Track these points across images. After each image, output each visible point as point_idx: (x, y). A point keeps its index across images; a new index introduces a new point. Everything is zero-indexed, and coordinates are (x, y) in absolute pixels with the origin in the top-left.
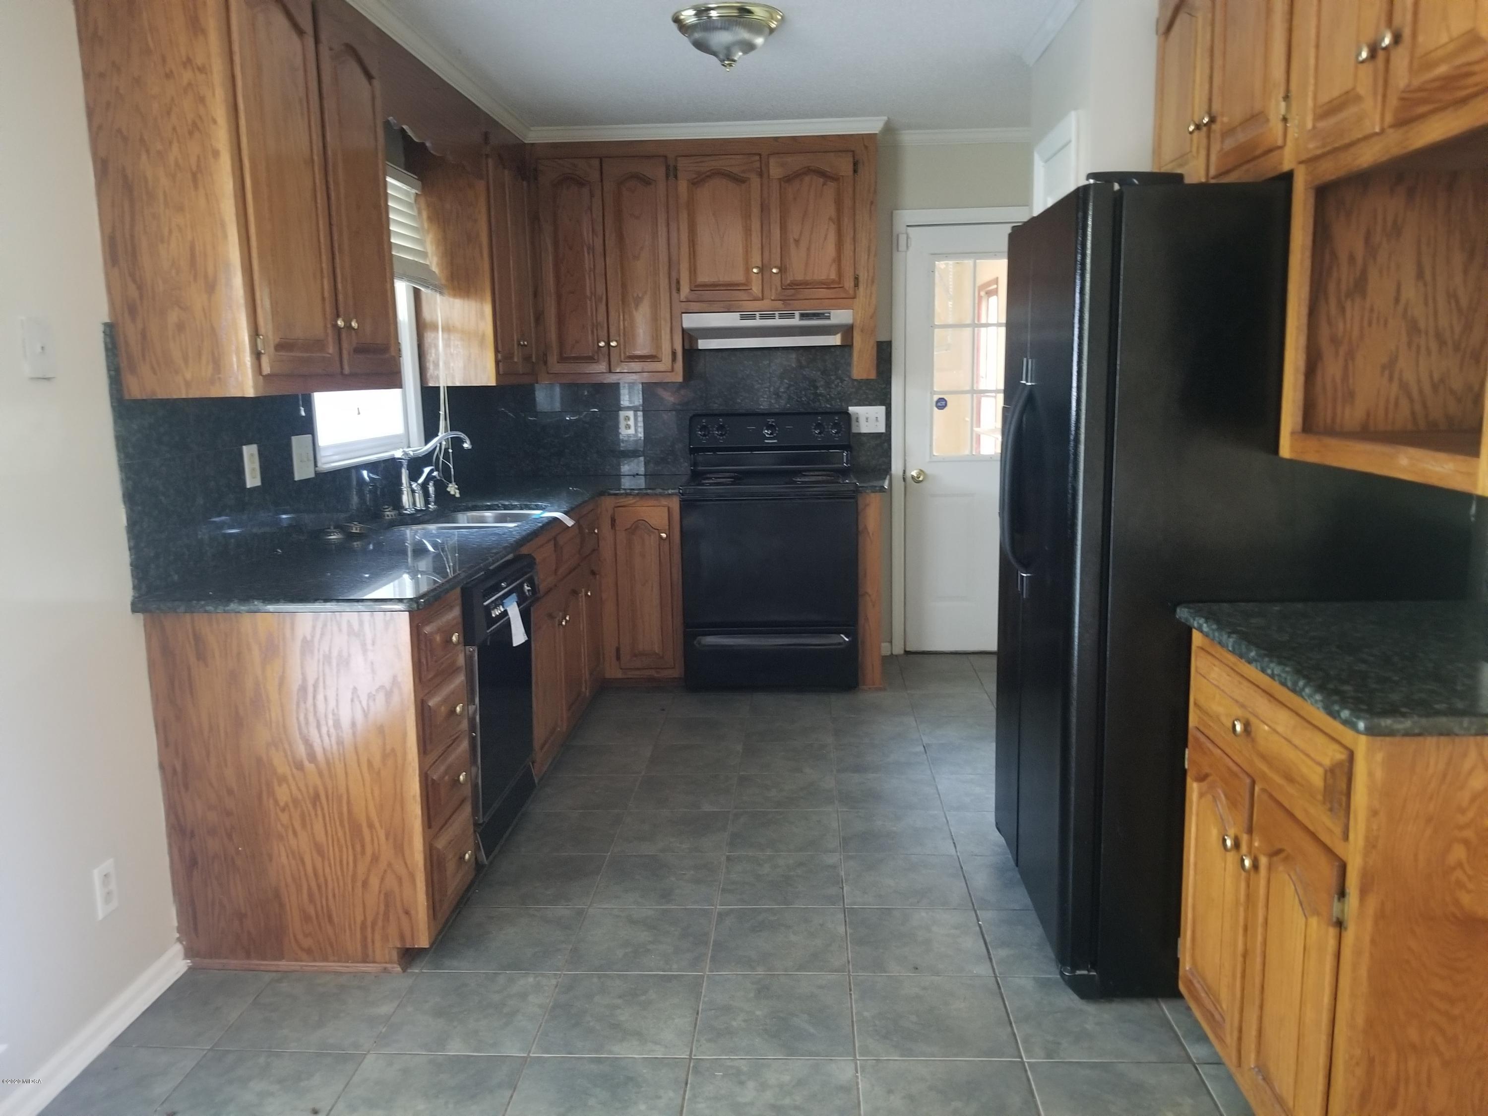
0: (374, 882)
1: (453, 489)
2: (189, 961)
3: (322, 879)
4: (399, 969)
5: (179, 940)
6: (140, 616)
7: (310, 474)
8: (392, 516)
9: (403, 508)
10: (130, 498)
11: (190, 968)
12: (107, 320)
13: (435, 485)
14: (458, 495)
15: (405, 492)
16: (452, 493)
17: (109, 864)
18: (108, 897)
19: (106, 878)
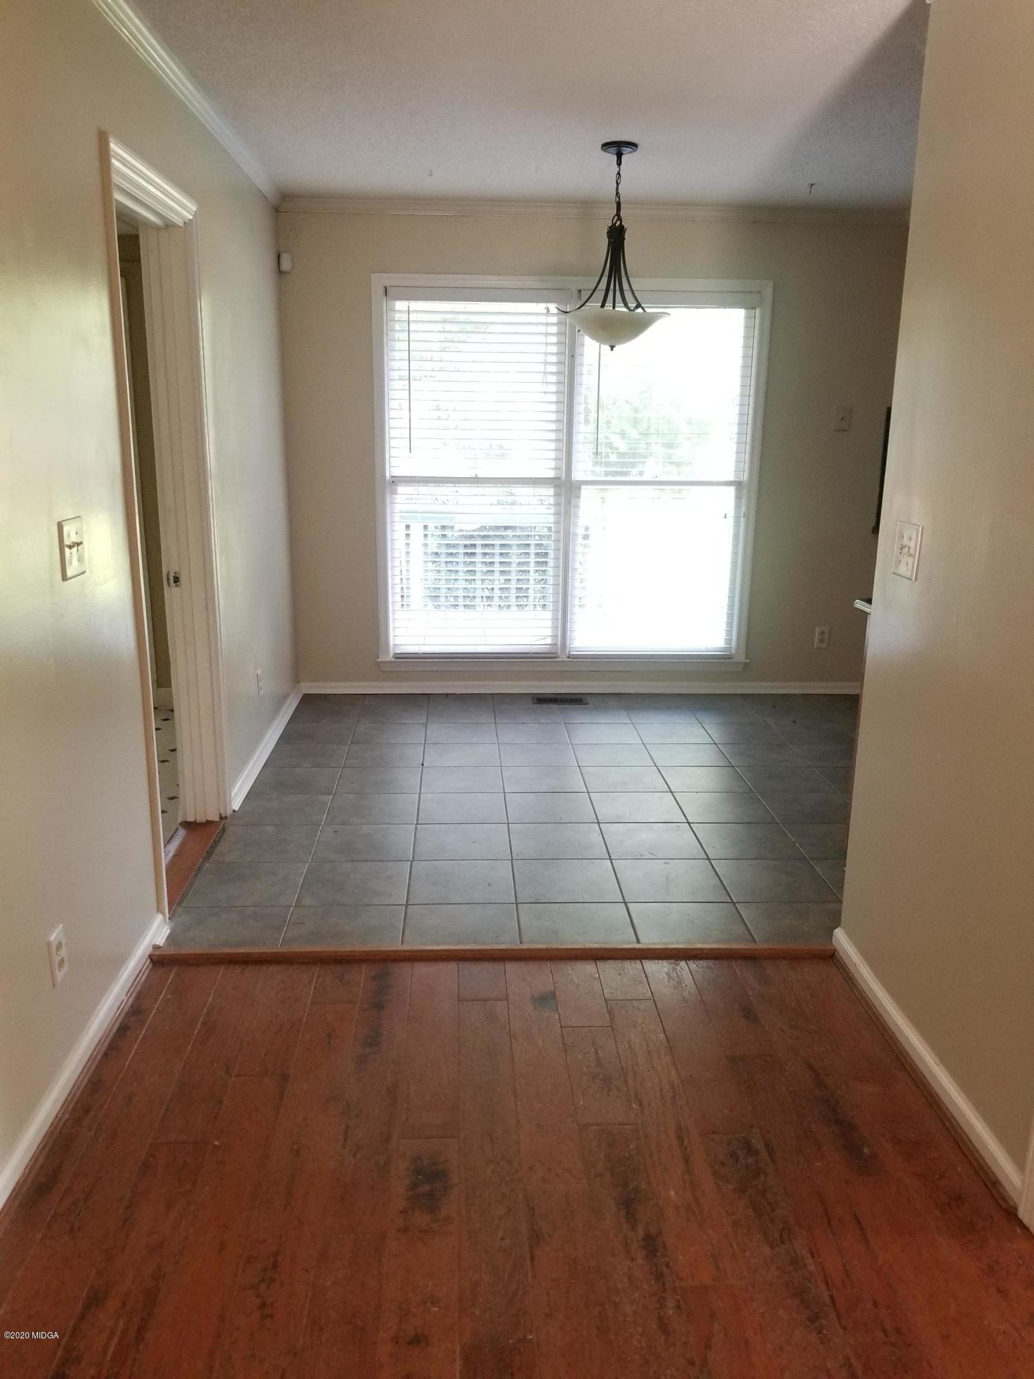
17: (826, 629)
18: (822, 641)
19: (823, 633)
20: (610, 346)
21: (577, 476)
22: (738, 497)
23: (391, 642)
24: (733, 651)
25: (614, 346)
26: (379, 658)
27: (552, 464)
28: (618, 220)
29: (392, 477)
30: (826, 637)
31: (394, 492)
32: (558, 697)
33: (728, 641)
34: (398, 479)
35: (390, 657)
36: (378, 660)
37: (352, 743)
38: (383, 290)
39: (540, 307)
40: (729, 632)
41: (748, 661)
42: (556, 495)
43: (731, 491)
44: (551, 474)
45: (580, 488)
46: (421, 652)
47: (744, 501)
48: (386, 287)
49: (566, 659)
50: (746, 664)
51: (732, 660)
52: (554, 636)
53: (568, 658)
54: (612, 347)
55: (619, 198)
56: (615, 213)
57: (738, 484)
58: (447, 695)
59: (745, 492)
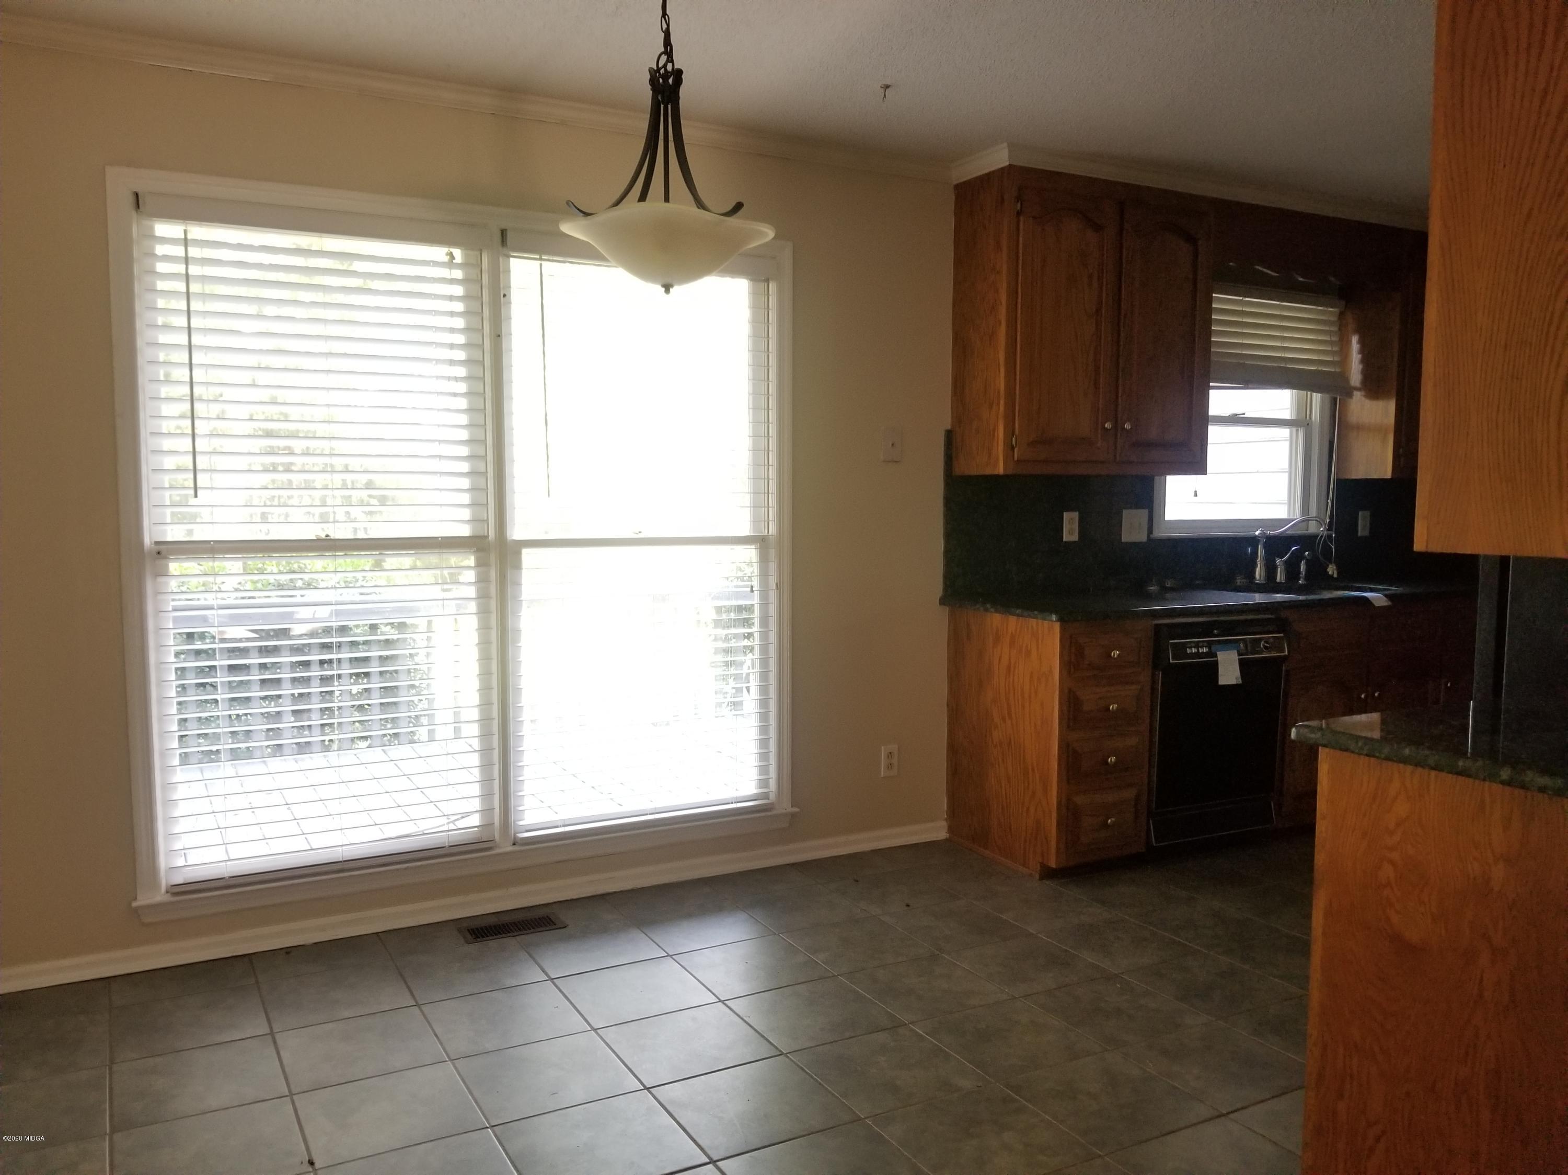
0: (1032, 810)
1: (1332, 570)
2: (948, 835)
3: (1008, 801)
4: (1038, 877)
5: (946, 820)
6: (946, 610)
7: (1142, 537)
8: (1243, 582)
9: (1254, 578)
10: (948, 536)
11: (946, 839)
12: (949, 427)
13: (1306, 564)
14: (1335, 576)
15: (1259, 566)
16: (1330, 573)
17: (894, 747)
18: (890, 766)
19: (890, 755)
20: (664, 286)
21: (517, 532)
22: (763, 559)
23: (163, 863)
24: (773, 797)
25: (672, 286)
26: (135, 899)
27: (466, 514)
28: (668, 61)
29: (157, 543)
30: (895, 761)
31: (163, 573)
32: (506, 919)
33: (763, 783)
34: (170, 546)
35: (160, 896)
36: (134, 904)
37: (114, 1130)
38: (131, 199)
39: (439, 253)
40: (763, 770)
41: (796, 810)
42: (480, 564)
43: (750, 553)
44: (465, 531)
45: (519, 554)
46: (226, 875)
47: (773, 567)
48: (137, 195)
49: (510, 848)
50: (793, 815)
51: (774, 812)
52: (486, 811)
53: (514, 844)
54: (667, 288)
55: (668, 25)
56: (663, 49)
57: (760, 541)
58: (288, 951)
59: (773, 553)
